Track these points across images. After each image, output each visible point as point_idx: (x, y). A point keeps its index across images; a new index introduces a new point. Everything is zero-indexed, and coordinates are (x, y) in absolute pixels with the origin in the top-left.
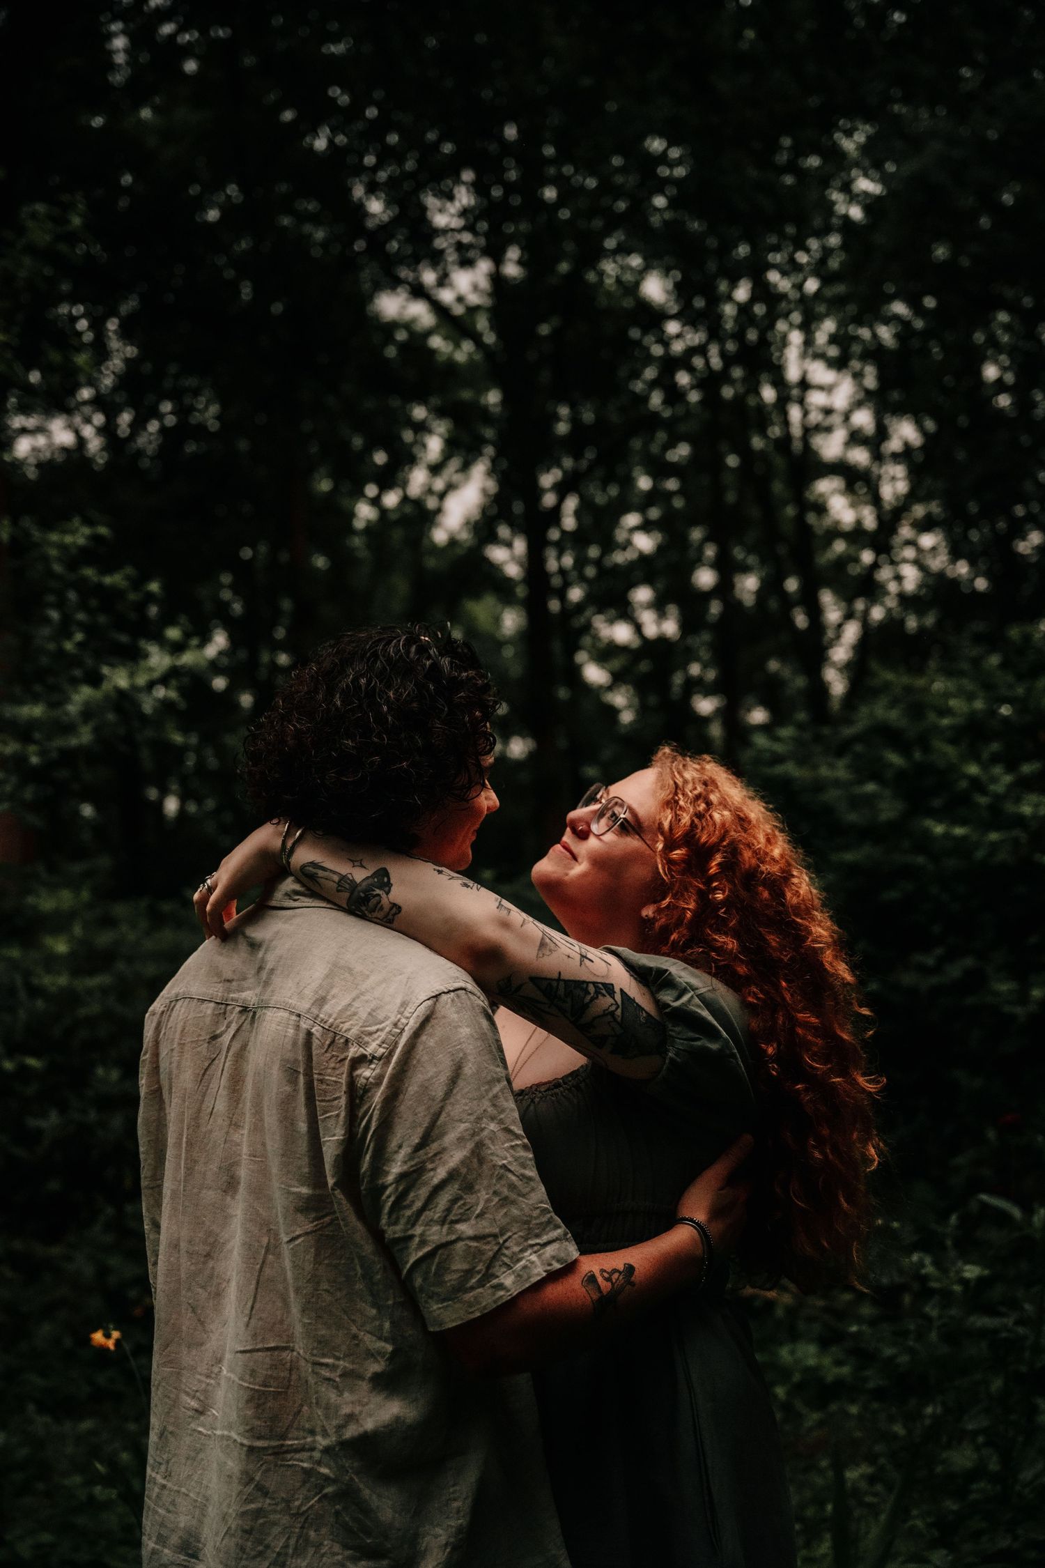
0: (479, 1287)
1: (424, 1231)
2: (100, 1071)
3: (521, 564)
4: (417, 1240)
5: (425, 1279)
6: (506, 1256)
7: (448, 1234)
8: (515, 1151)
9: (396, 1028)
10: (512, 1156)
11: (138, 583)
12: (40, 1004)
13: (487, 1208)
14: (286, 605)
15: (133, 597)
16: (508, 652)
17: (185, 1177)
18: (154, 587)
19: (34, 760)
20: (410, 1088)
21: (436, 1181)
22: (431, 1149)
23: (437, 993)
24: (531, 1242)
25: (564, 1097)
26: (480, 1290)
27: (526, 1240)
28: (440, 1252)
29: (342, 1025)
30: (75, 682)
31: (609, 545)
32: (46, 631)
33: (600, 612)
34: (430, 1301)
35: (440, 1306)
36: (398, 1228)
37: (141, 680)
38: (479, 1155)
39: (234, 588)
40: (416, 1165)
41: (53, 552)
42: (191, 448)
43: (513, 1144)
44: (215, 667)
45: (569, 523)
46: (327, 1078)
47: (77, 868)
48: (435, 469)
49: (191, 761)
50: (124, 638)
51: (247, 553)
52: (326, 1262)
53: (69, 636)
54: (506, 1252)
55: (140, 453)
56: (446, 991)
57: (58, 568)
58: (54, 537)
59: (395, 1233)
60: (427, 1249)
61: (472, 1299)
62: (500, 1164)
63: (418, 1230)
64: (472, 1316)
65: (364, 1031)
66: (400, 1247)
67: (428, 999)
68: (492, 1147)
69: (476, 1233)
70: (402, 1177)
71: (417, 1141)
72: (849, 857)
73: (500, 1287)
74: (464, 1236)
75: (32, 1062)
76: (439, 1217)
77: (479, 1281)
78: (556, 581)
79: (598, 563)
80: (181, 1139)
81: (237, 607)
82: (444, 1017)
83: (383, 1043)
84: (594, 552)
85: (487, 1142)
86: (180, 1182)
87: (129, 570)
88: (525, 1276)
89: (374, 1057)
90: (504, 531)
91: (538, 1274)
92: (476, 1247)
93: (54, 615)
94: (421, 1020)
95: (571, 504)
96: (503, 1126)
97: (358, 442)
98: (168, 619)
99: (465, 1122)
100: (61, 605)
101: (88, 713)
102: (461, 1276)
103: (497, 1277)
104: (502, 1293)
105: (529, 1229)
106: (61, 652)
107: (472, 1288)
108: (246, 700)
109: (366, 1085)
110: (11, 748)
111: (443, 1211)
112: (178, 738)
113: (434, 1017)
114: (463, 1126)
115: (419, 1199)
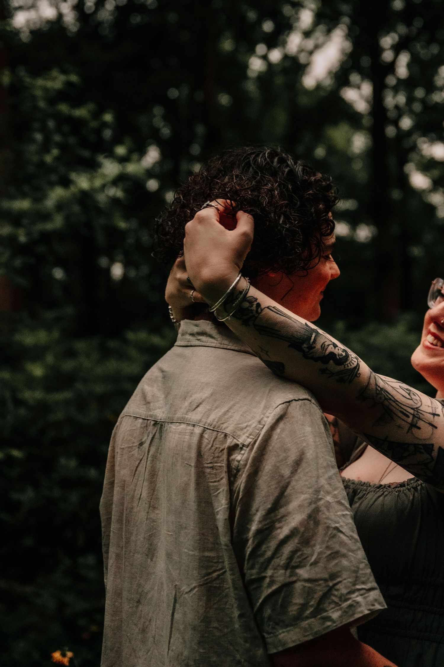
0: (311, 618)
1: (273, 574)
2: (63, 461)
3: (367, 101)
4: (267, 580)
5: (273, 610)
6: (336, 596)
7: (290, 576)
8: (345, 518)
9: (260, 424)
10: (344, 522)
11: (97, 115)
12: (22, 412)
13: (320, 558)
14: (200, 130)
15: (94, 124)
16: (358, 166)
17: (125, 544)
18: (108, 117)
19: (22, 239)
20: (266, 467)
21: (281, 536)
22: (279, 513)
23: (290, 400)
24: (358, 587)
25: (405, 494)
26: (313, 620)
27: (354, 585)
28: (285, 589)
29: (222, 425)
30: (52, 185)
31: (431, 87)
32: (33, 148)
33: (424, 135)
34: (277, 627)
35: (284, 630)
36: (254, 571)
37: (98, 183)
38: (315, 518)
39: (165, 118)
40: (267, 524)
41: (39, 93)
42: (136, 19)
43: (344, 513)
44: (150, 173)
45: (402, 71)
46: (215, 465)
47: (49, 315)
48: (307, 34)
49: (131, 241)
50: (86, 154)
51: (173, 93)
52: (215, 606)
53: (48, 152)
54: (336, 593)
55: (100, 24)
56: (297, 399)
57: (42, 104)
58: (40, 82)
59: (251, 575)
60: (274, 587)
61: (307, 626)
62: (333, 526)
63: (269, 573)
64: (306, 639)
65: (238, 427)
66: (254, 586)
67: (283, 404)
68: (328, 514)
69: (310, 577)
70: (259, 532)
71: (269, 506)
73: (329, 619)
74: (301, 578)
75: (16, 453)
76: (284, 564)
77: (311, 613)
78: (392, 114)
79: (423, 101)
80: (122, 517)
81: (166, 131)
82: (293, 417)
83: (250, 435)
84: (420, 93)
85: (323, 508)
86: (122, 548)
87: (91, 106)
88: (351, 612)
89: (243, 445)
90: (355, 78)
91: (361, 612)
92: (309, 587)
93: (39, 137)
94: (277, 417)
95: (404, 59)
96: (336, 500)
97: (252, 15)
98: (117, 140)
99: (305, 494)
100: (44, 130)
101: (60, 206)
102: (298, 609)
103: (326, 611)
104: (329, 623)
105: (357, 577)
106: (42, 164)
107: (307, 618)
108: (170, 196)
109: (238, 466)
110: (6, 230)
111: (287, 559)
112: (122, 225)
113: (286, 416)
114: (303, 497)
115: (269, 550)
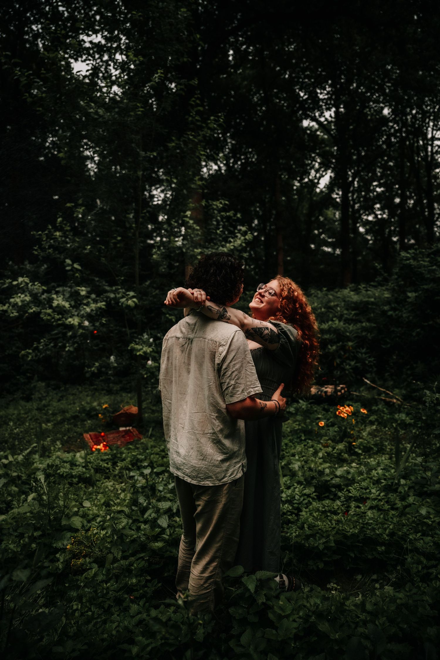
3: (341, 198)
5: (228, 392)
7: (234, 382)
8: (249, 366)
9: (227, 338)
11: (235, 215)
13: (243, 378)
14: (274, 212)
15: (234, 218)
16: (337, 223)
18: (239, 215)
23: (236, 331)
26: (240, 395)
27: (250, 386)
28: (232, 386)
29: (215, 339)
31: (368, 191)
32: (213, 227)
33: (364, 212)
34: (229, 397)
35: (231, 398)
38: (242, 366)
39: (260, 207)
42: (249, 168)
48: (317, 171)
53: (219, 229)
55: (236, 170)
56: (238, 330)
57: (216, 212)
61: (238, 397)
64: (238, 400)
66: (223, 384)
67: (234, 332)
72: (426, 287)
74: (238, 383)
76: (233, 379)
77: (240, 393)
78: (351, 203)
79: (365, 197)
81: (261, 213)
83: (225, 342)
84: (363, 193)
87: (233, 211)
89: (223, 345)
90: (336, 189)
93: (215, 223)
100: (217, 220)
103: (244, 393)
104: (245, 396)
105: (251, 384)
106: (217, 234)
107: (238, 394)
109: (222, 351)
111: (234, 377)
114: (239, 359)
